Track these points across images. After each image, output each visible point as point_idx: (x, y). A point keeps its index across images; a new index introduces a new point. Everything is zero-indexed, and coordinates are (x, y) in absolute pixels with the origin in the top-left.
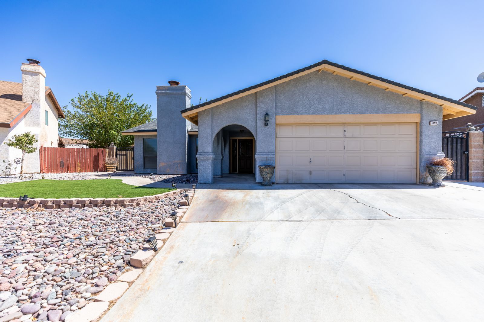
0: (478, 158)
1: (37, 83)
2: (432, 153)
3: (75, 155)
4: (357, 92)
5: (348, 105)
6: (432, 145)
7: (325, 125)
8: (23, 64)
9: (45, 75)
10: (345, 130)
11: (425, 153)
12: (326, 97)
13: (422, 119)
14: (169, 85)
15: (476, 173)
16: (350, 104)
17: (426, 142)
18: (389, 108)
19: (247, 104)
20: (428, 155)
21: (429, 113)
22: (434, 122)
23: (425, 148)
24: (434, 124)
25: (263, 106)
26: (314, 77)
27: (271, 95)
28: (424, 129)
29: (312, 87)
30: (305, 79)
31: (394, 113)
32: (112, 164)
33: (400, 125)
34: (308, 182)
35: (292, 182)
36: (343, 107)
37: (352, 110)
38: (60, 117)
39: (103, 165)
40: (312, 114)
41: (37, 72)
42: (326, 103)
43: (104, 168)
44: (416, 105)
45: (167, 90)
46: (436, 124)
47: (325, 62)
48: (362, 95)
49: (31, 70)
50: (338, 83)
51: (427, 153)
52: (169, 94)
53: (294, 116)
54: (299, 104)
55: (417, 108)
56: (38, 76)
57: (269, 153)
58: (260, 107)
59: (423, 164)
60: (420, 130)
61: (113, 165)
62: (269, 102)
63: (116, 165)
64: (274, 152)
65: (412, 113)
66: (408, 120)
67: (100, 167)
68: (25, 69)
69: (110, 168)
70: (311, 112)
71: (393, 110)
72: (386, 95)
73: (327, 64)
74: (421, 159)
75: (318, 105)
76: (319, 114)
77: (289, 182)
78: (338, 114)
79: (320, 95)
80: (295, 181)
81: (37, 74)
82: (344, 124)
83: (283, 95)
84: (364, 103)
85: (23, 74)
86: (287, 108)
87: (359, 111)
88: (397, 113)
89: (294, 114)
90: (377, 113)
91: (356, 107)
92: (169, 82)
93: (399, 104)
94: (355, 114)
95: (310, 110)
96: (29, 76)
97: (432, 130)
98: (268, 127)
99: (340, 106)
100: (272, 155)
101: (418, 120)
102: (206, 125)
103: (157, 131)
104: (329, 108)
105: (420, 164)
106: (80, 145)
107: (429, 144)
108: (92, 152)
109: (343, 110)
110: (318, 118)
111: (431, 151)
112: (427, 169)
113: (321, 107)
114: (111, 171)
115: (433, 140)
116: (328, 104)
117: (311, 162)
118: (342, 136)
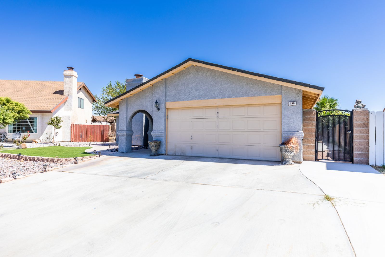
0: (362, 138)
1: (71, 82)
2: (290, 132)
3: (90, 130)
4: (225, 79)
5: (218, 90)
6: (291, 124)
7: (202, 109)
8: (64, 71)
9: (77, 76)
10: (218, 112)
11: (283, 132)
12: (201, 86)
13: (282, 100)
14: (134, 77)
15: (359, 154)
16: (220, 90)
17: (285, 122)
18: (252, 91)
19: (148, 94)
20: (286, 135)
21: (288, 94)
22: (292, 102)
23: (285, 128)
24: (292, 105)
26: (192, 70)
27: (162, 87)
28: (283, 110)
29: (191, 78)
30: (186, 72)
31: (257, 96)
32: (112, 136)
33: (265, 106)
34: (190, 154)
35: (178, 155)
36: (214, 93)
37: (221, 95)
38: (94, 102)
39: (107, 137)
40: (191, 100)
41: (71, 75)
42: (201, 90)
43: (108, 139)
44: (277, 87)
45: (132, 82)
46: (293, 105)
48: (229, 81)
49: (69, 74)
50: (210, 73)
51: (285, 133)
53: (178, 102)
54: (182, 93)
55: (279, 90)
56: (72, 77)
57: (160, 132)
58: (155, 96)
62: (160, 92)
63: (115, 137)
65: (273, 95)
66: (270, 102)
67: (105, 138)
68: (65, 74)
69: (111, 139)
70: (190, 98)
71: (255, 93)
72: (249, 80)
73: (191, 61)
75: (195, 92)
76: (195, 99)
77: (176, 154)
78: (210, 99)
79: (197, 84)
80: (180, 154)
81: (71, 76)
82: (217, 107)
83: (171, 86)
84: (231, 88)
85: (64, 77)
86: (173, 96)
87: (227, 95)
88: (259, 96)
89: (178, 101)
90: (241, 97)
91: (225, 92)
92: (135, 75)
93: (261, 88)
94: (223, 98)
95: (190, 97)
96: (67, 78)
97: (291, 110)
98: (160, 111)
99: (212, 92)
100: (161, 133)
101: (279, 101)
104: (203, 94)
106: (100, 122)
107: (288, 124)
108: (101, 127)
109: (214, 96)
110: (195, 103)
111: (291, 130)
113: (197, 94)
114: (111, 141)
115: (292, 120)
116: (202, 91)
117: (192, 139)
118: (215, 117)
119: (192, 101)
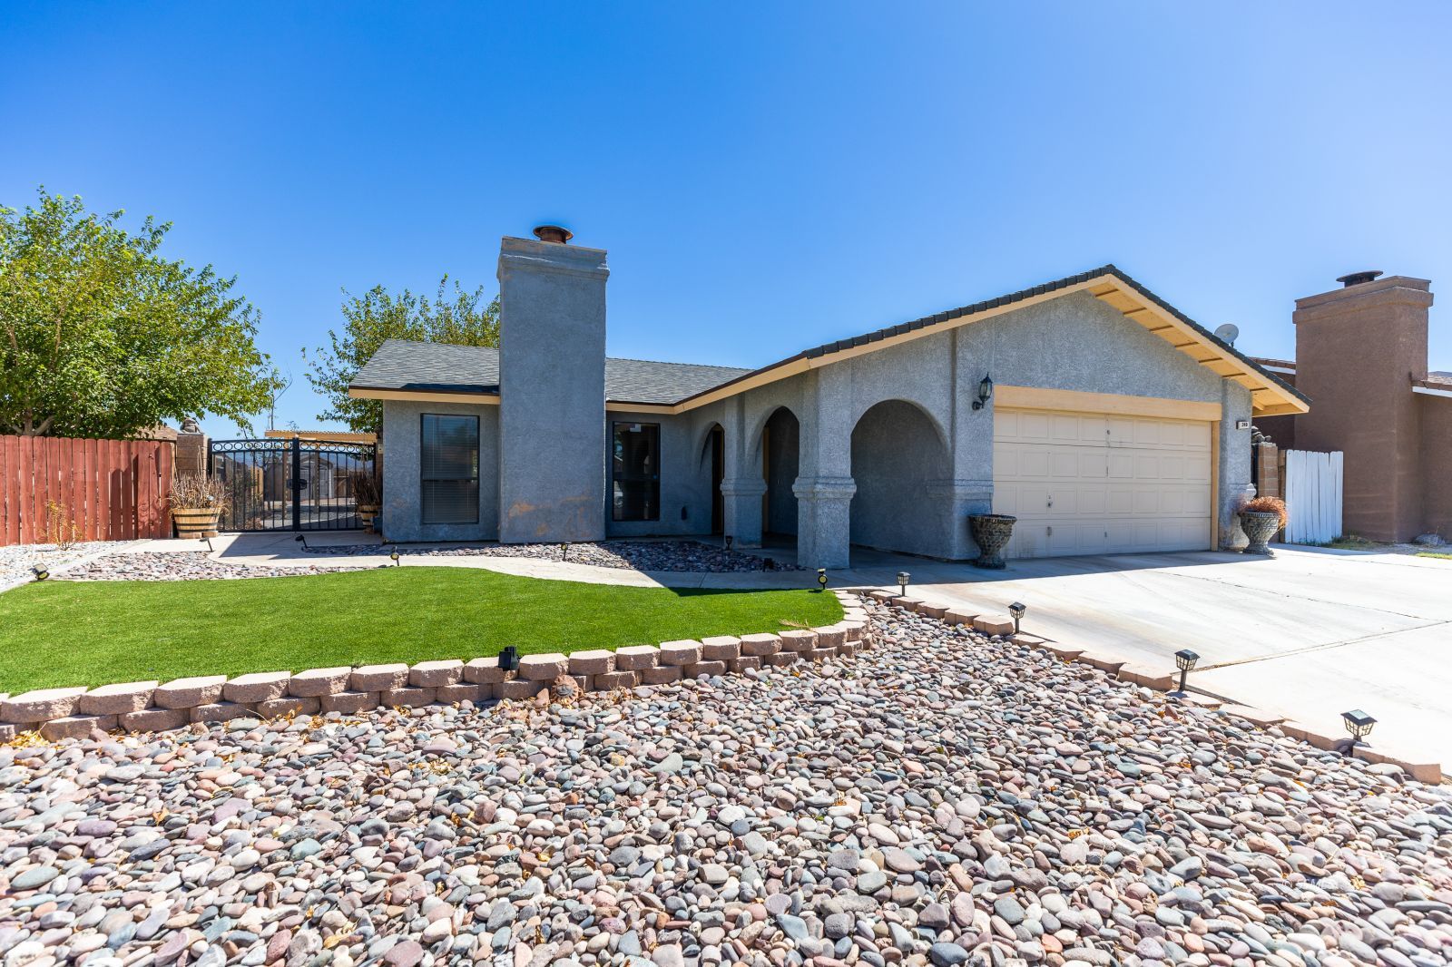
2: (1239, 486)
5: (1119, 372)
6: (1240, 469)
7: (1075, 417)
10: (1109, 429)
12: (1084, 350)
13: (1225, 415)
16: (1123, 370)
17: (1232, 464)
18: (1178, 385)
20: (1236, 491)
21: (1237, 405)
22: (1245, 423)
23: (1232, 476)
25: (969, 356)
28: (1229, 437)
31: (1186, 399)
33: (1190, 424)
34: (1043, 553)
36: (1111, 377)
37: (1125, 386)
39: (157, 510)
40: (1059, 387)
42: (1083, 363)
43: (165, 522)
44: (1215, 384)
46: (1245, 427)
47: (1111, 269)
48: (1140, 351)
50: (1103, 320)
51: (1233, 487)
52: (551, 270)
53: (1026, 388)
54: (1036, 361)
55: (1218, 392)
57: (983, 483)
58: (964, 358)
59: (1227, 509)
60: (1221, 438)
61: (210, 511)
62: (980, 347)
63: (219, 511)
64: (988, 480)
65: (1208, 401)
67: (145, 519)
70: (1057, 383)
71: (1184, 390)
73: (1113, 274)
74: (1222, 499)
75: (1069, 366)
76: (1071, 388)
78: (1103, 391)
79: (1073, 343)
80: (1021, 554)
82: (1107, 416)
83: (1006, 335)
84: (1144, 371)
87: (1136, 388)
88: (1190, 399)
89: (1025, 384)
91: (1132, 380)
92: (538, 231)
94: (1127, 395)
95: (1056, 378)
97: (1239, 439)
98: (979, 412)
99: (1107, 375)
101: (1217, 417)
102: (839, 397)
103: (503, 390)
104: (1089, 376)
105: (1221, 509)
107: (1235, 469)
108: (105, 455)
109: (1111, 384)
111: (1239, 482)
112: (1239, 520)
113: (1074, 373)
115: (1241, 460)
116: (1086, 367)
117: (1052, 506)
118: (1103, 444)
119: (1062, 392)
